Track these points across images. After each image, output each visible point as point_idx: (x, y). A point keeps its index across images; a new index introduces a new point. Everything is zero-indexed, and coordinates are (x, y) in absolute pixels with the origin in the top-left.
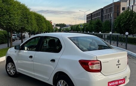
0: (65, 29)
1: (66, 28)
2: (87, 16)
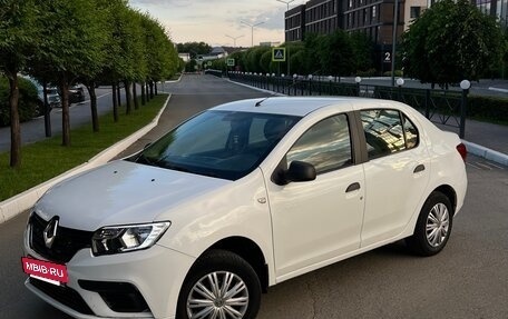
0: (210, 64)
1: (212, 61)
2: (287, 14)
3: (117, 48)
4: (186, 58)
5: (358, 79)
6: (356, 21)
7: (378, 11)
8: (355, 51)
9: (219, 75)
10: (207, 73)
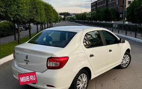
0: (69, 18)
1: (70, 17)
2: (92, 4)
3: (34, 12)
4: (63, 17)
5: (113, 22)
6: (112, 5)
7: (118, 2)
8: (111, 14)
9: (72, 21)
10: (68, 21)
